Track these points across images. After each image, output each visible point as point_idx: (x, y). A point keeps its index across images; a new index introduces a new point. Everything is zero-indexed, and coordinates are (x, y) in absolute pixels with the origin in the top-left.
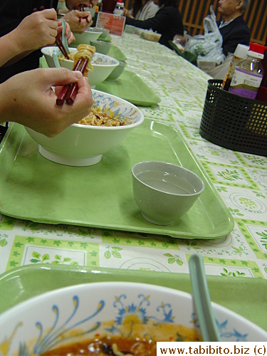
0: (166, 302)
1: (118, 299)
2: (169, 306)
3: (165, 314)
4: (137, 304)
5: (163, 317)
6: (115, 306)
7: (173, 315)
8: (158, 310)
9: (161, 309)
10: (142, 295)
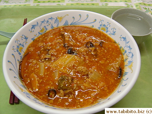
0: (21, 36)
1: (13, 49)
2: (23, 35)
3: (25, 38)
4: (17, 45)
5: (25, 39)
6: (15, 52)
7: (26, 36)
8: (22, 40)
9: (23, 38)
10: (16, 41)
